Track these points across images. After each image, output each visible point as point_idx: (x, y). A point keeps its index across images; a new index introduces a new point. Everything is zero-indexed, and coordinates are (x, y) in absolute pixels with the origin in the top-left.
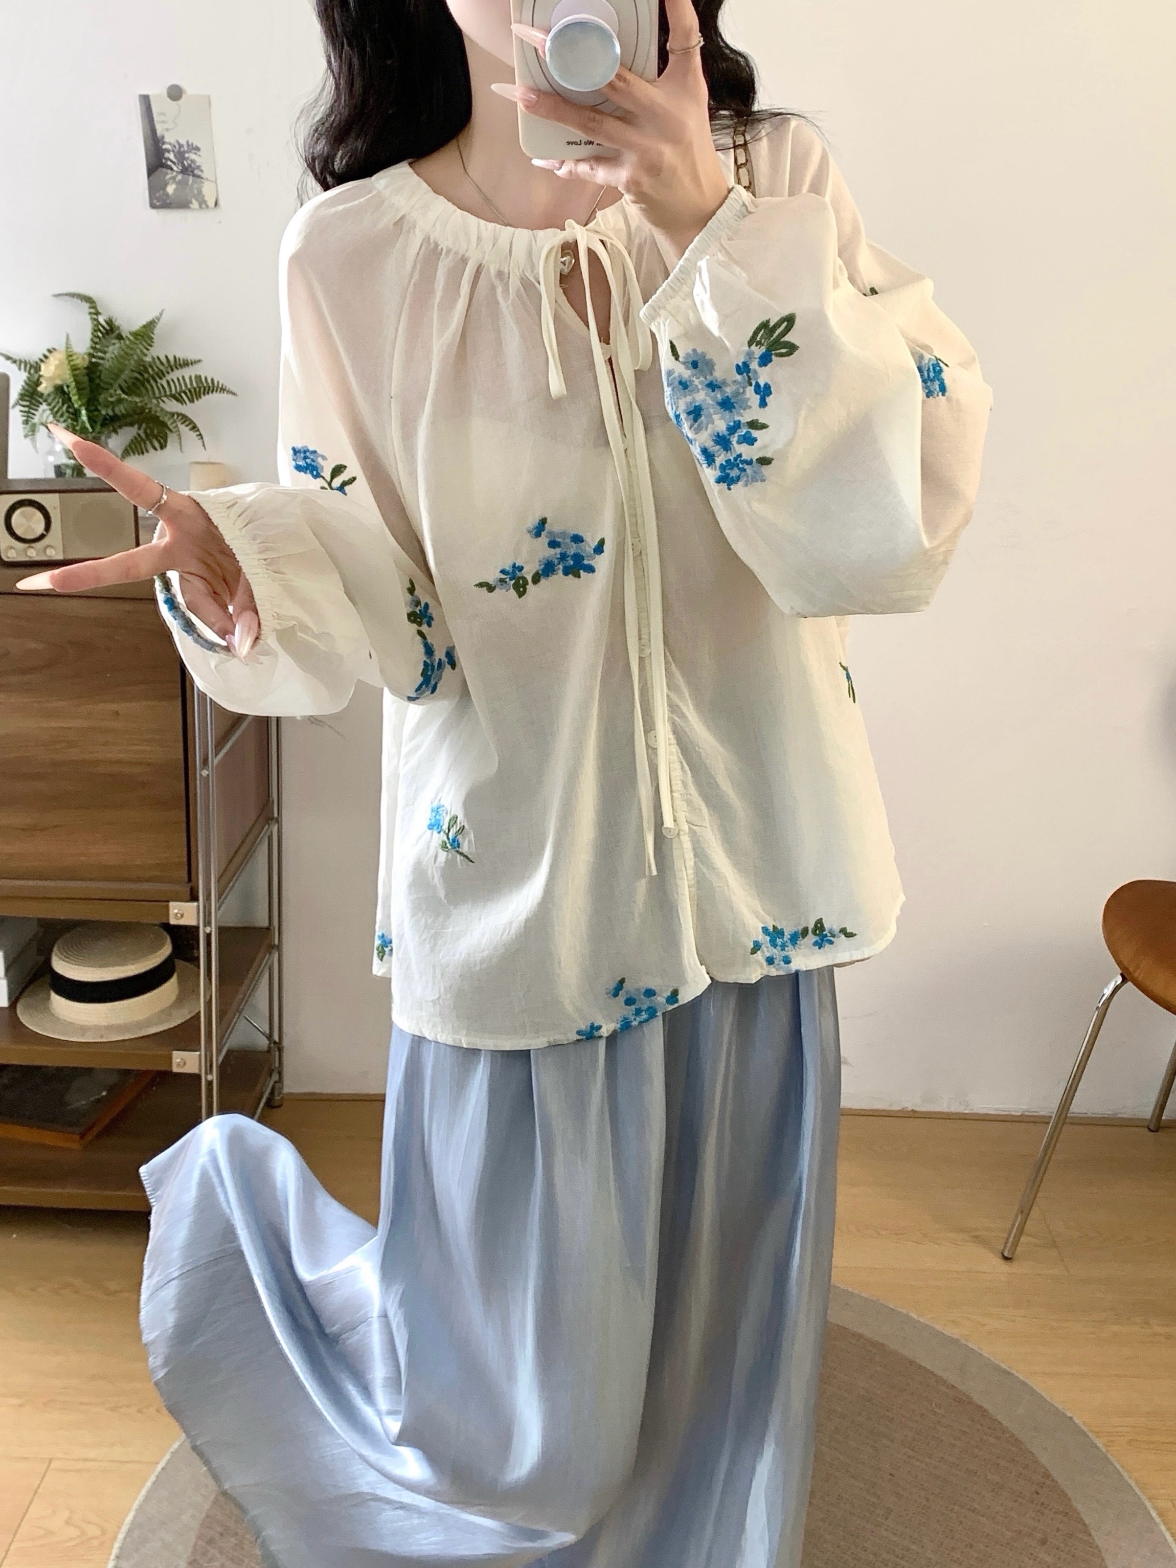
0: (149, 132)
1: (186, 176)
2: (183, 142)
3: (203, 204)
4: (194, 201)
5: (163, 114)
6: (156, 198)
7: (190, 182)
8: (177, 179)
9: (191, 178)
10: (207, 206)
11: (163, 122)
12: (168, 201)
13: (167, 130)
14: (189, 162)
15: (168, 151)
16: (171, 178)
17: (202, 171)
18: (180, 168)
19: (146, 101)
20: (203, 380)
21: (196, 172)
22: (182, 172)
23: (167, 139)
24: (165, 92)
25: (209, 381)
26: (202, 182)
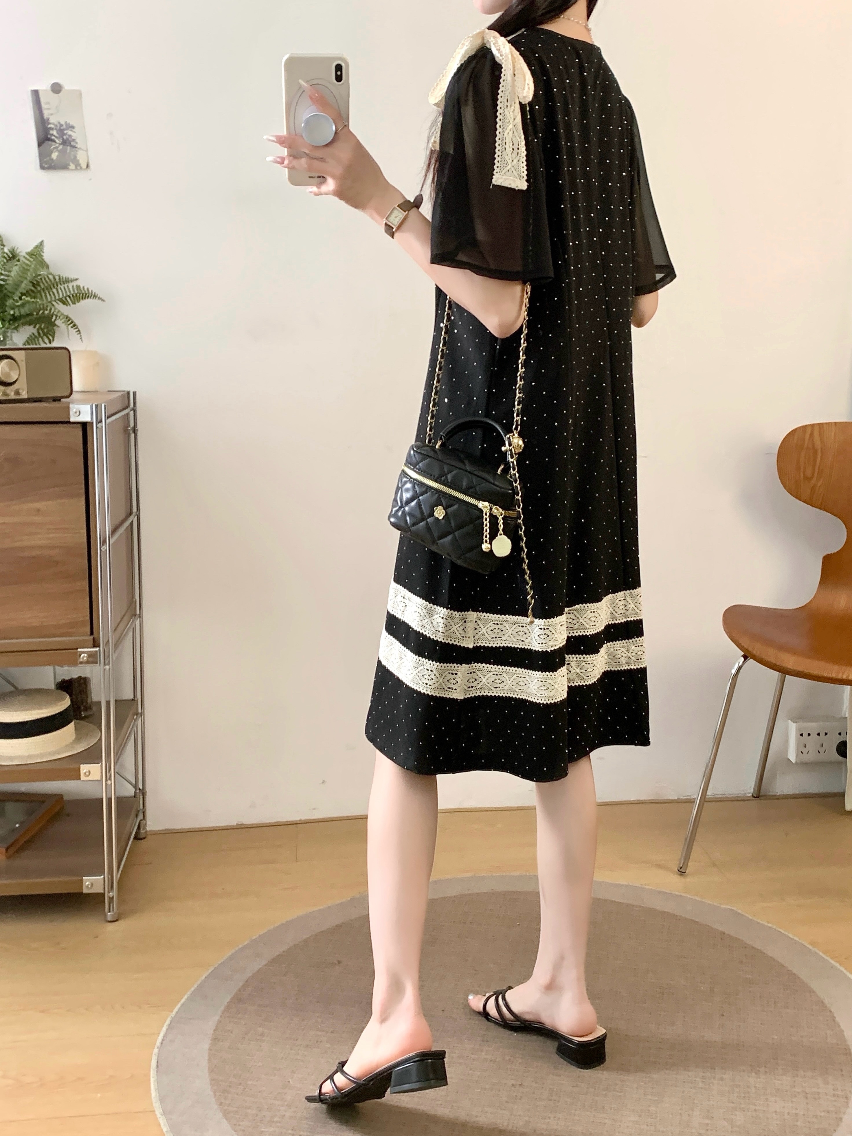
0: (38, 116)
1: (65, 147)
2: (63, 123)
3: (78, 166)
4: (71, 164)
5: (48, 103)
6: (45, 163)
7: (68, 151)
8: (59, 149)
9: (69, 148)
10: (81, 168)
11: (49, 109)
12: (53, 164)
13: (51, 114)
14: (67, 137)
15: (52, 129)
16: (54, 148)
17: (77, 143)
18: (61, 141)
19: (36, 94)
20: (82, 288)
21: (72, 143)
22: (62, 144)
23: (51, 121)
24: (49, 88)
25: (86, 289)
26: (77, 151)
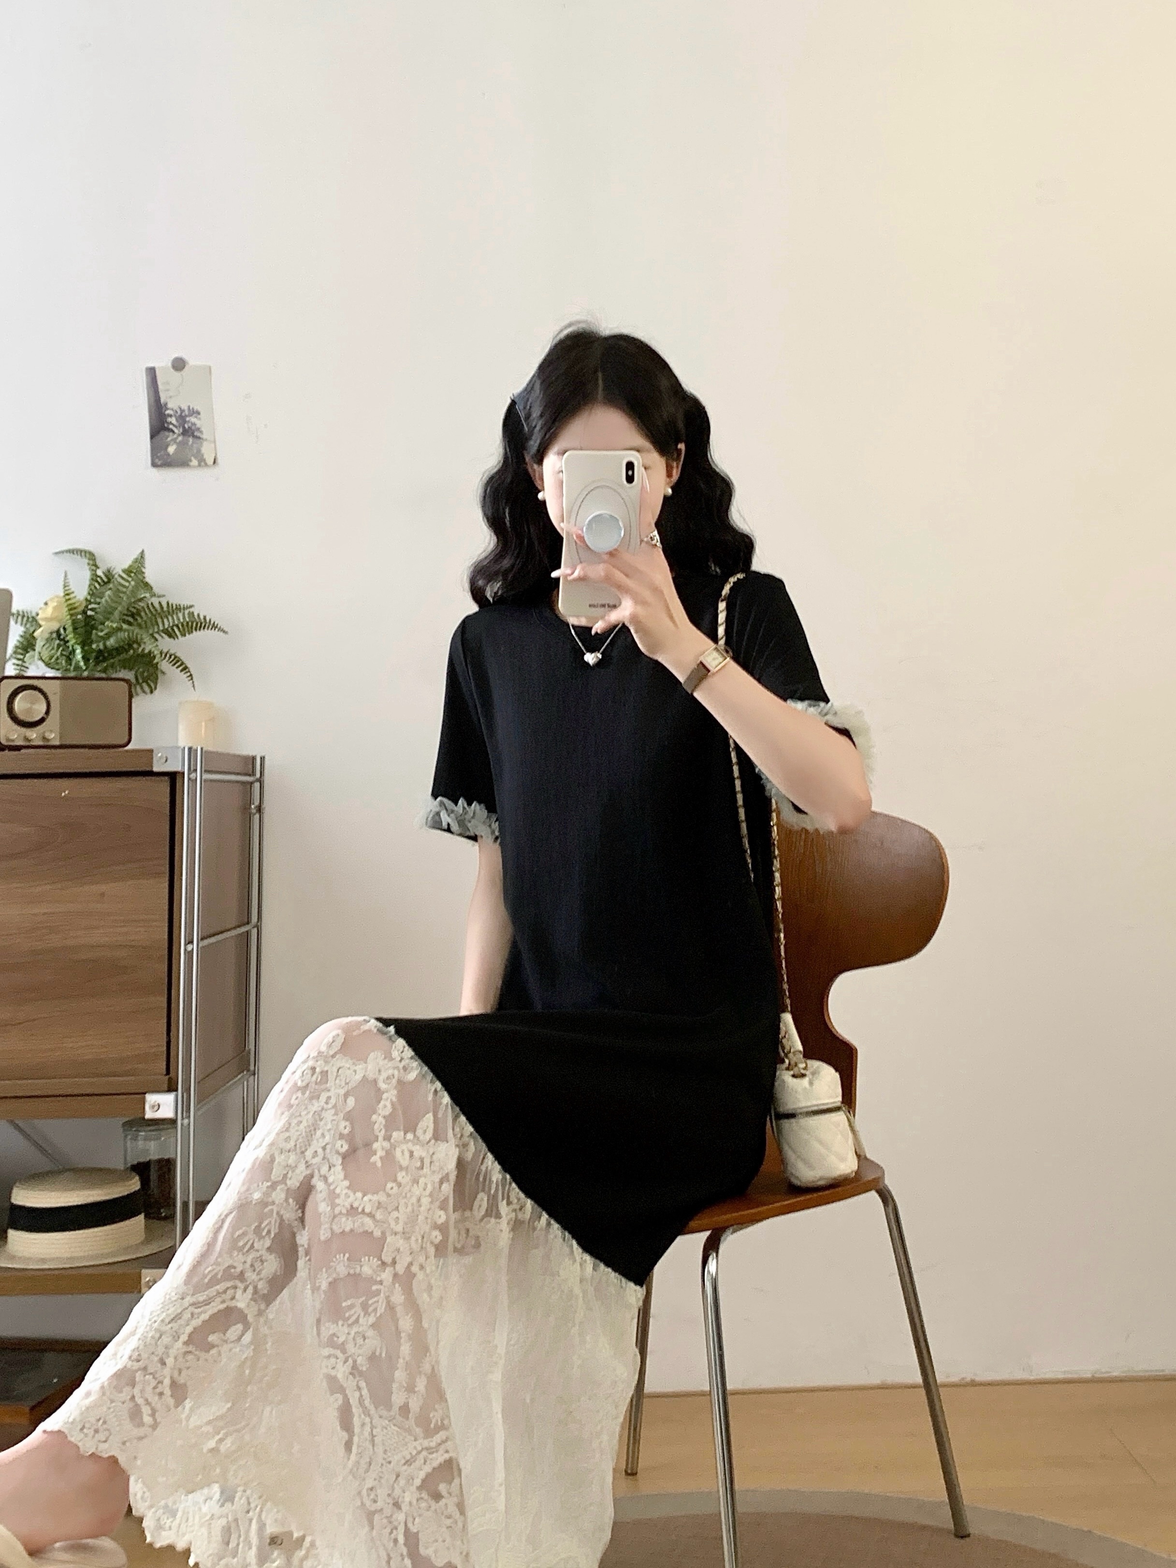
0: (152, 400)
1: (186, 438)
2: (186, 408)
3: (202, 463)
4: (193, 458)
5: (168, 383)
6: (158, 457)
7: (190, 443)
8: (178, 441)
9: (191, 440)
10: (206, 465)
11: (168, 390)
12: (169, 460)
13: (171, 397)
14: (190, 425)
15: (171, 416)
16: (172, 440)
17: (201, 432)
18: (181, 430)
19: (152, 373)
20: (196, 617)
21: (196, 433)
22: (182, 433)
23: (170, 406)
24: (170, 365)
25: (202, 617)
26: (201, 442)
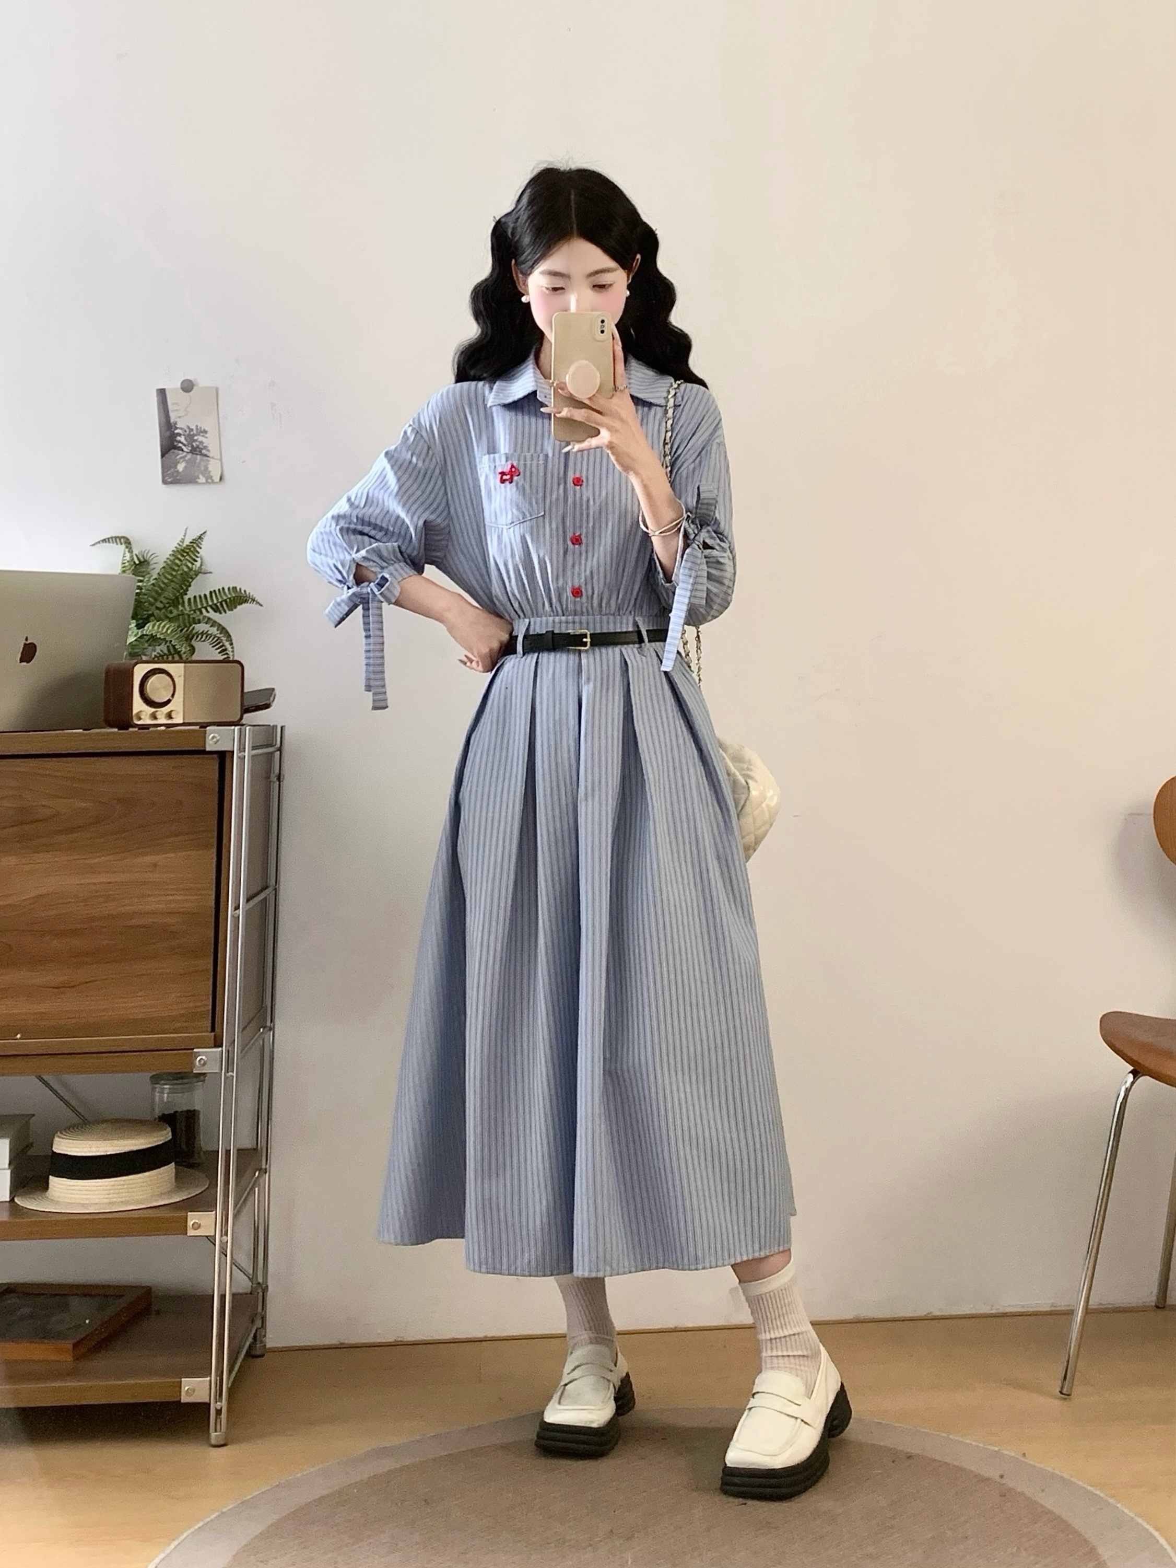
0: (163, 420)
1: (195, 456)
2: (194, 428)
3: (210, 480)
4: (200, 476)
5: (177, 404)
6: (168, 475)
7: (198, 461)
8: (187, 459)
9: (199, 457)
10: (213, 481)
11: (177, 411)
12: (178, 478)
13: (180, 417)
14: (198, 443)
15: (179, 435)
16: (181, 457)
17: (208, 451)
18: (190, 448)
19: (162, 393)
21: (204, 451)
22: (191, 452)
23: (178, 426)
24: (178, 386)
26: (208, 461)
